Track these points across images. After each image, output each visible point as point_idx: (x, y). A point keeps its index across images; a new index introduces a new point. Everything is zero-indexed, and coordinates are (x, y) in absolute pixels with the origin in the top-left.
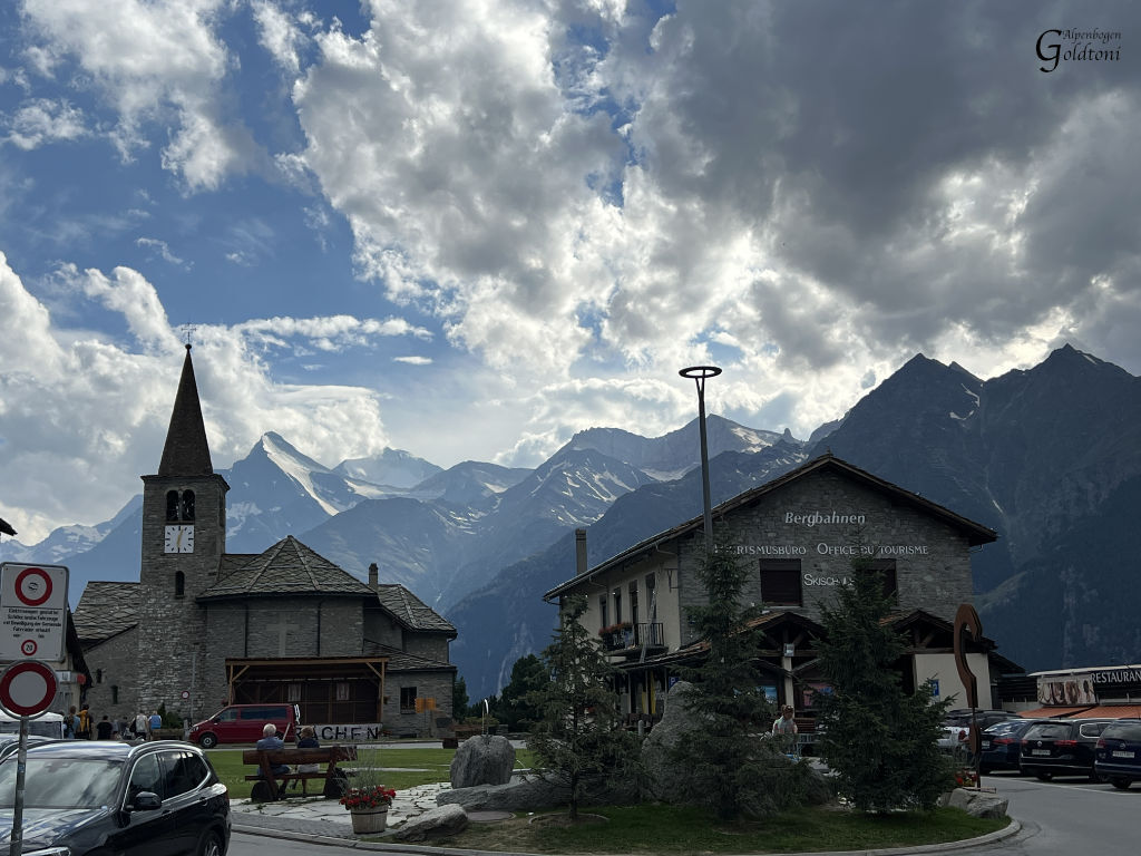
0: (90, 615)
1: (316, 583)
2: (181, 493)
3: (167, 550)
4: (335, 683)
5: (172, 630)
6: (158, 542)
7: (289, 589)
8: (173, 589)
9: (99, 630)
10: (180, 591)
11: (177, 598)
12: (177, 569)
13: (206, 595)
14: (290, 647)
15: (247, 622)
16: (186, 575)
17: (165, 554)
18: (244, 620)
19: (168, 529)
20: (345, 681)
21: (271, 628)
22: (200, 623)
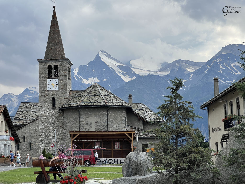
0: (21, 115)
1: (106, 101)
2: (53, 66)
3: (48, 89)
4: (114, 142)
5: (52, 121)
6: (45, 86)
7: (95, 104)
8: (51, 104)
9: (25, 121)
10: (54, 105)
11: (53, 108)
12: (52, 97)
13: (64, 107)
14: (96, 127)
15: (79, 117)
16: (56, 99)
17: (47, 91)
18: (78, 116)
19: (49, 80)
20: (118, 141)
21: (89, 120)
22: (62, 118)
